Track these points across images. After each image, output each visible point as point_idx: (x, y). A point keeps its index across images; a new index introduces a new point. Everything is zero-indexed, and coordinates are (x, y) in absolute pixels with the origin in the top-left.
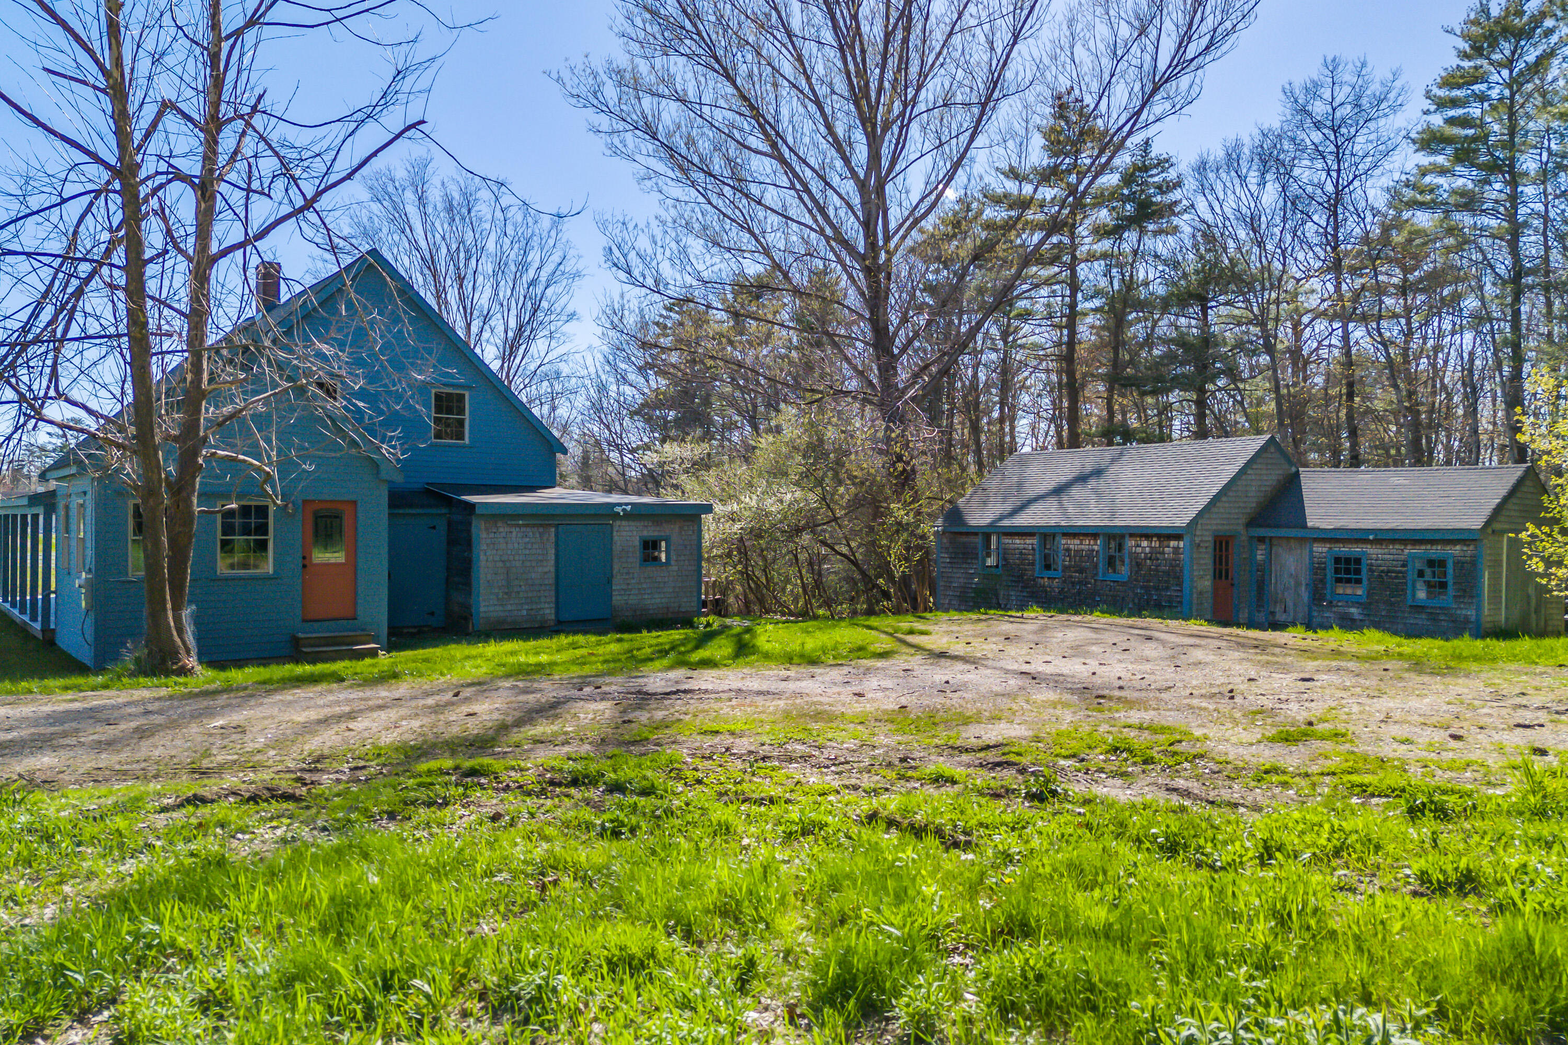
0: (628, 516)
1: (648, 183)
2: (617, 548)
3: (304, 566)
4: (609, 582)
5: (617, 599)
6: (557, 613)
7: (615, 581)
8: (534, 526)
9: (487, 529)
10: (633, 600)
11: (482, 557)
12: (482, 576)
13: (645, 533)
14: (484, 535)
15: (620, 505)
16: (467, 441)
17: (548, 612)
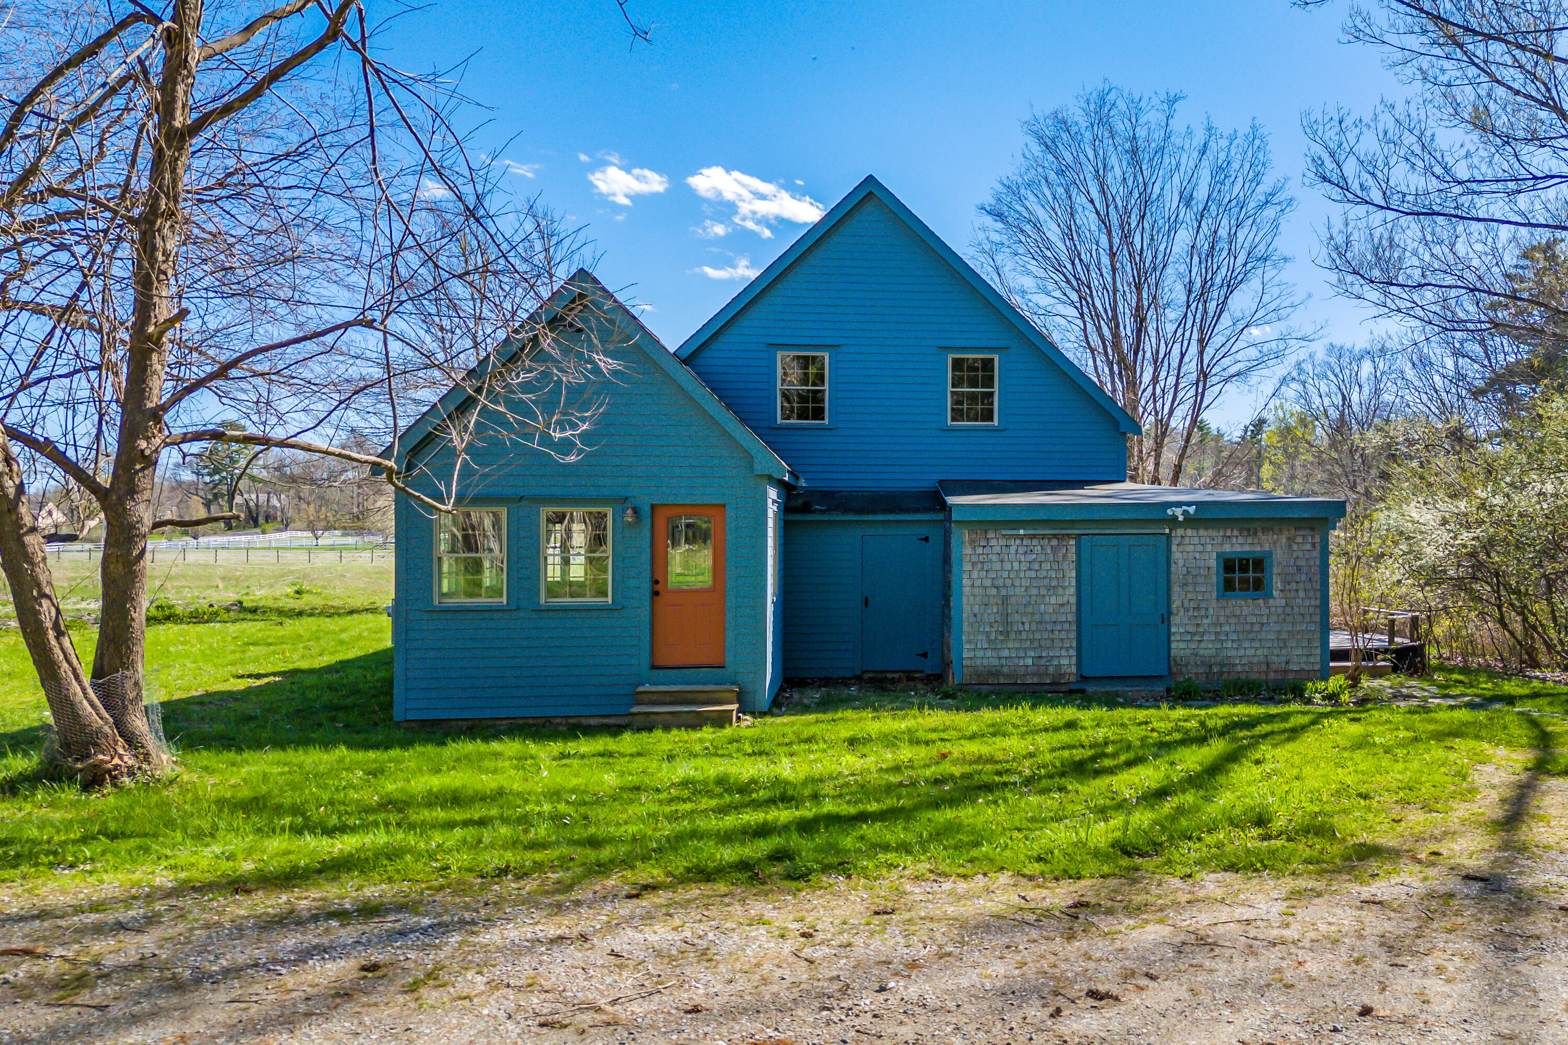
0: (1190, 522)
1: (1410, 70)
2: (1178, 569)
3: (656, 593)
4: (1166, 618)
5: (1178, 647)
6: (1079, 665)
7: (1175, 620)
8: (1043, 537)
9: (972, 542)
10: (1208, 649)
11: (966, 582)
12: (966, 608)
13: (1227, 548)
14: (968, 551)
15: (1179, 504)
16: (996, 422)
17: (1067, 663)
